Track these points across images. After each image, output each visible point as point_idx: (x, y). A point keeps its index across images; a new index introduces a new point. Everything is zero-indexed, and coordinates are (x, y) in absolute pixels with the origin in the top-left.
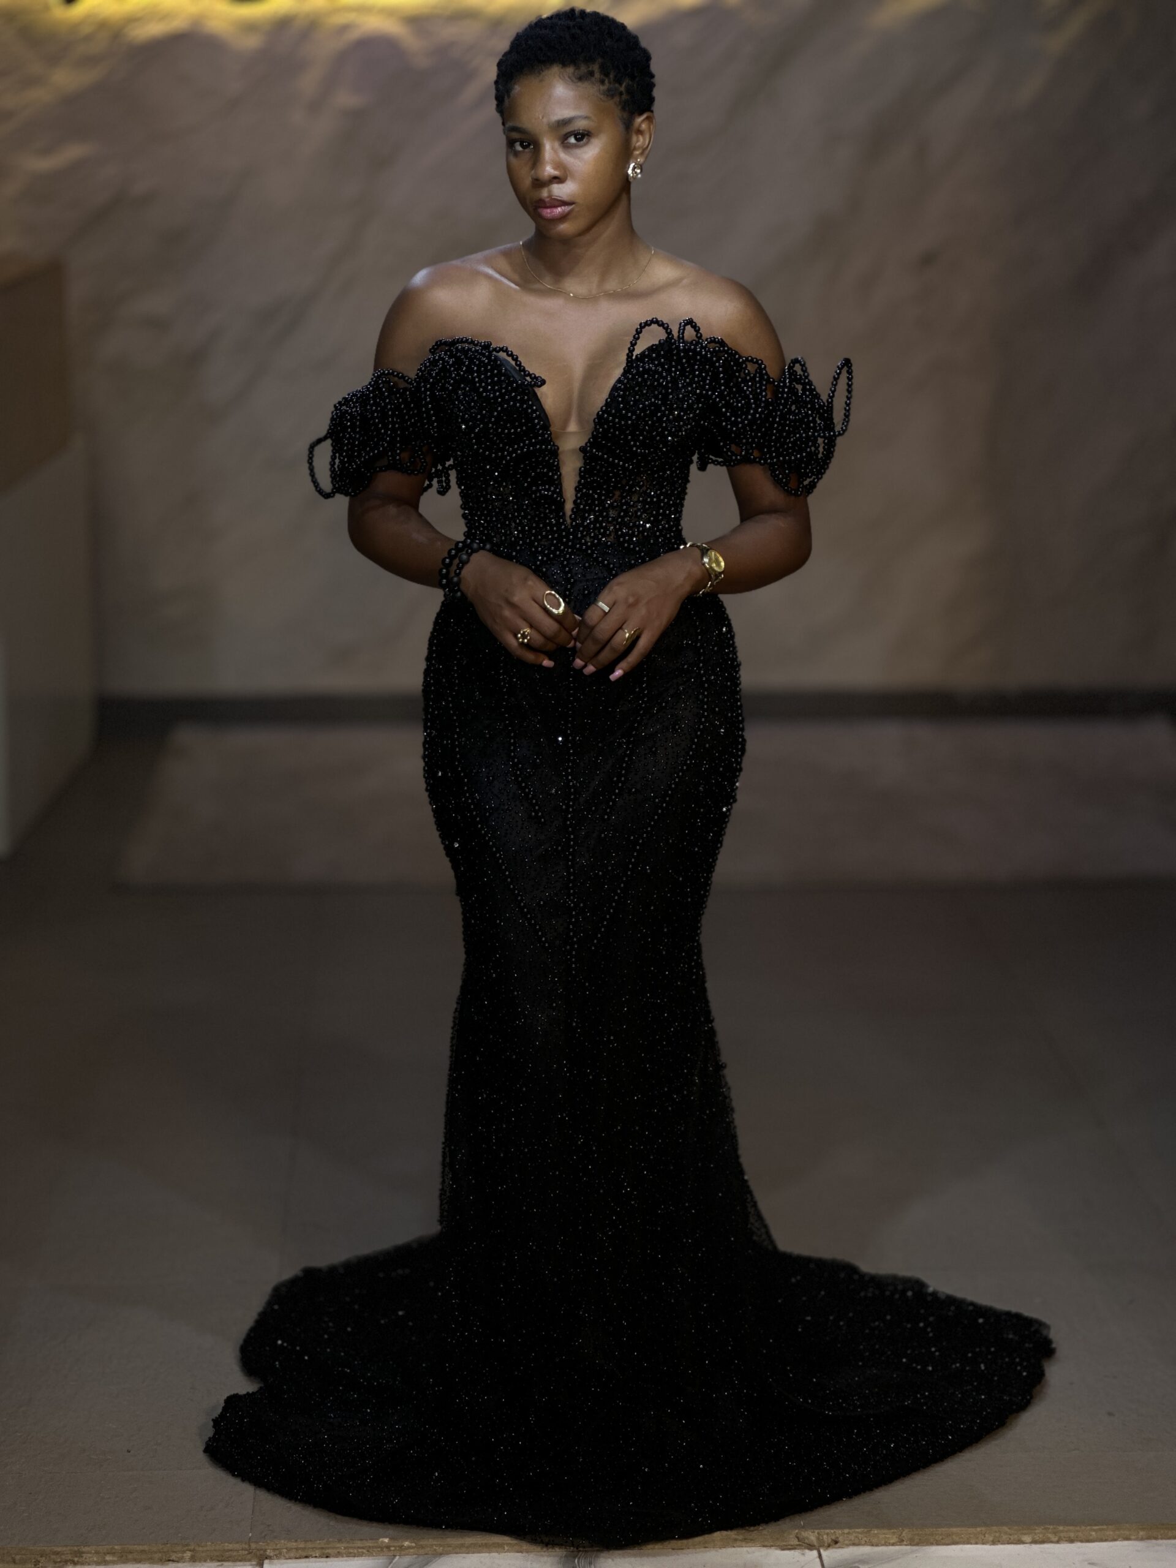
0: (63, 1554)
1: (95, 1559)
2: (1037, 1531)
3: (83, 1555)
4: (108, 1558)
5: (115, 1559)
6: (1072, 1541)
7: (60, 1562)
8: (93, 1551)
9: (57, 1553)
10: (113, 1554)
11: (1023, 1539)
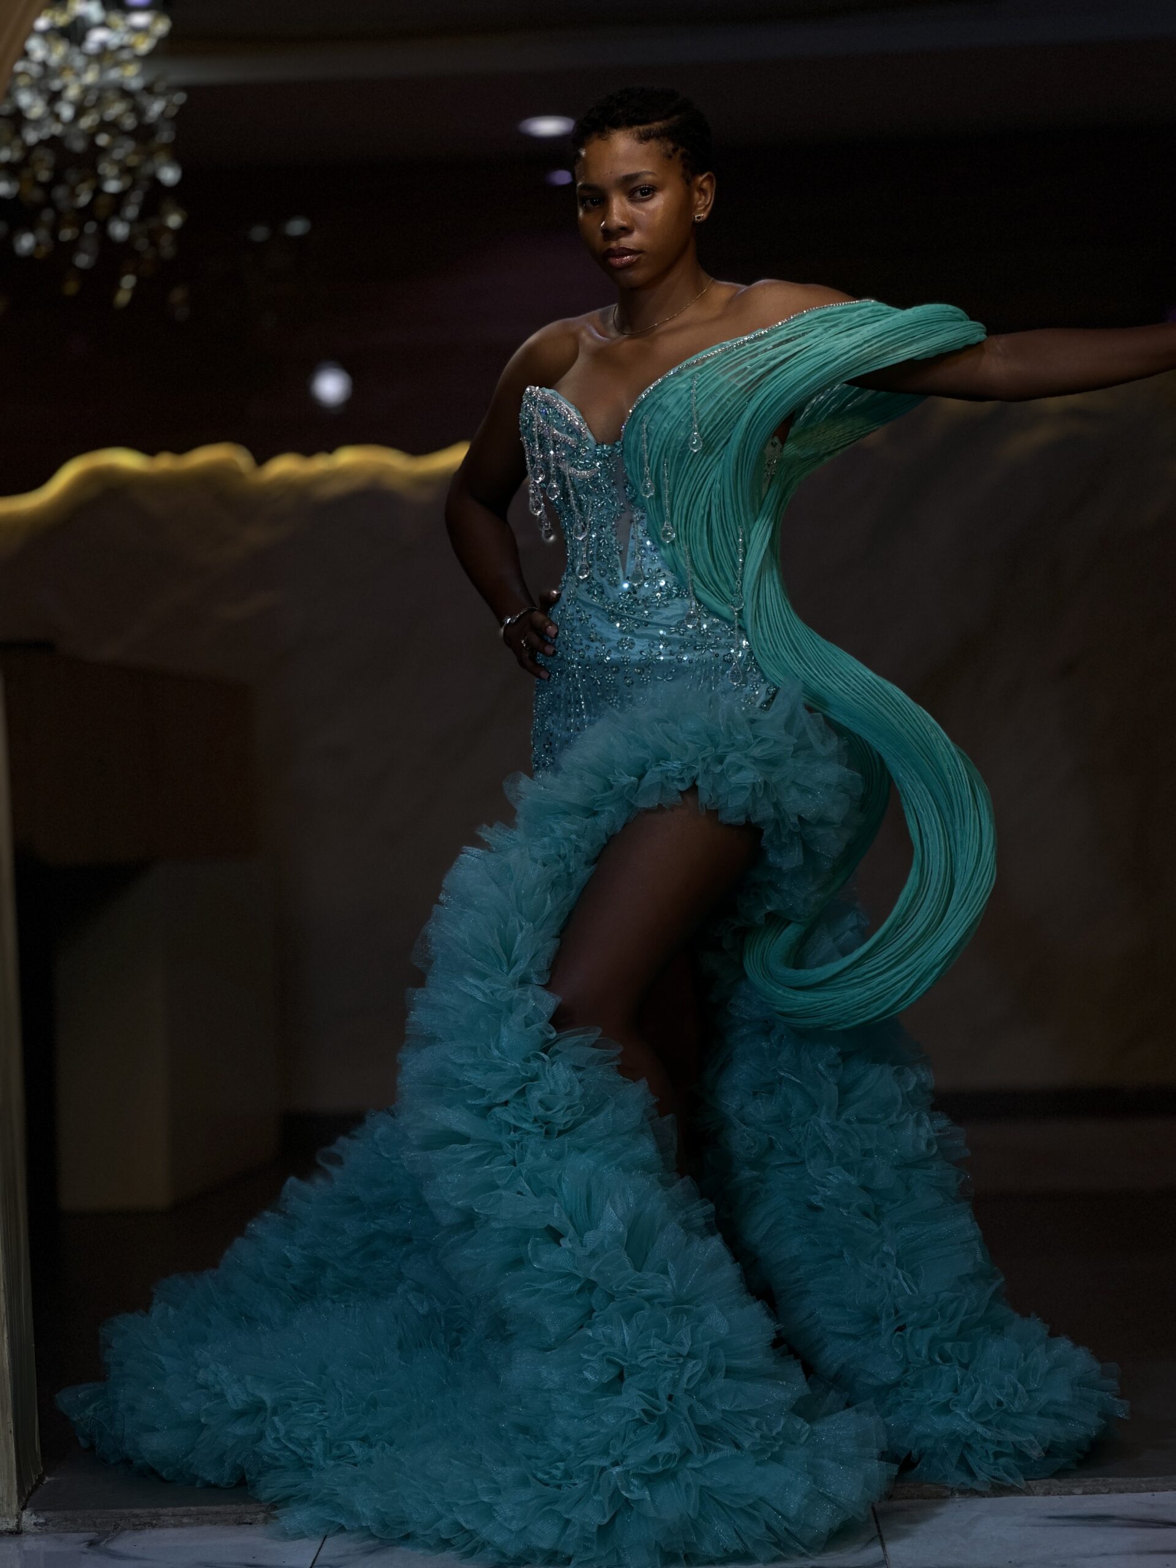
0: (141, 1517)
1: (172, 1522)
2: (1087, 1484)
3: (161, 1517)
4: (185, 1520)
5: (192, 1521)
6: (1122, 1492)
7: (139, 1525)
8: (170, 1514)
9: (137, 1516)
10: (189, 1516)
11: (1074, 1491)
